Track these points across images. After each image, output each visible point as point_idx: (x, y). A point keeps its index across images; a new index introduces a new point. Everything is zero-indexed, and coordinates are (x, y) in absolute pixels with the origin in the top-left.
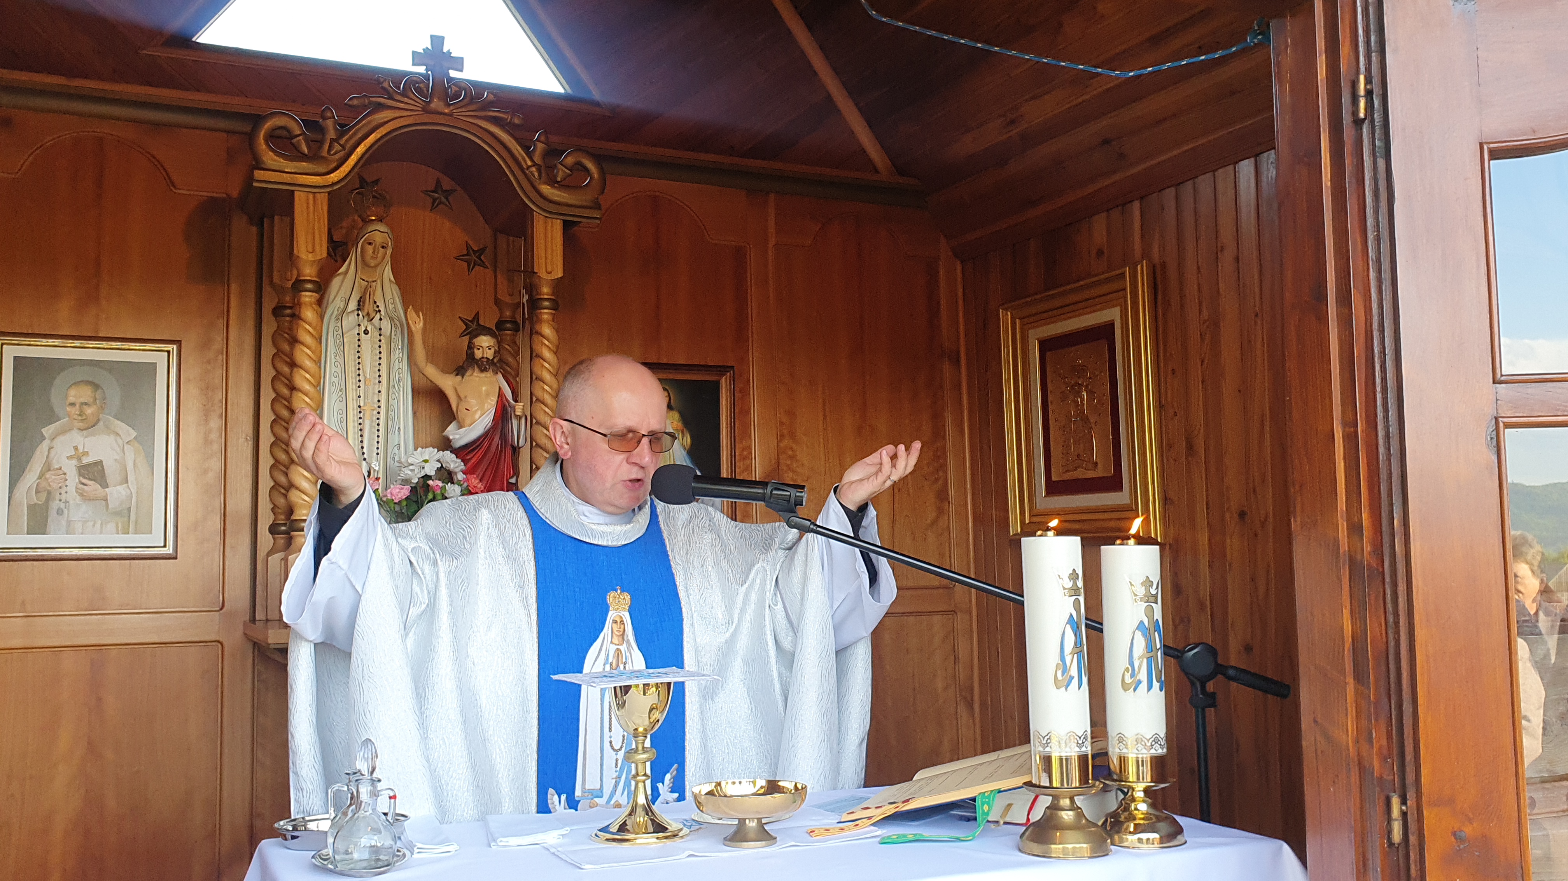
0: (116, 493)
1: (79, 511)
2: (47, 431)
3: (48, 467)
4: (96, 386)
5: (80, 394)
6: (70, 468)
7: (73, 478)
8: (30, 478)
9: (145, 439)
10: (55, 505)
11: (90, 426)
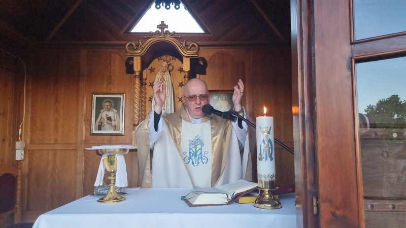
0: (113, 123)
1: (107, 126)
2: (101, 111)
3: (101, 118)
4: (110, 102)
5: (107, 104)
6: (105, 118)
7: (106, 120)
8: (98, 120)
9: (118, 112)
10: (103, 125)
11: (109, 110)
